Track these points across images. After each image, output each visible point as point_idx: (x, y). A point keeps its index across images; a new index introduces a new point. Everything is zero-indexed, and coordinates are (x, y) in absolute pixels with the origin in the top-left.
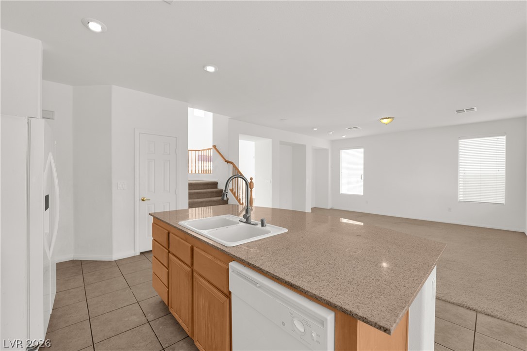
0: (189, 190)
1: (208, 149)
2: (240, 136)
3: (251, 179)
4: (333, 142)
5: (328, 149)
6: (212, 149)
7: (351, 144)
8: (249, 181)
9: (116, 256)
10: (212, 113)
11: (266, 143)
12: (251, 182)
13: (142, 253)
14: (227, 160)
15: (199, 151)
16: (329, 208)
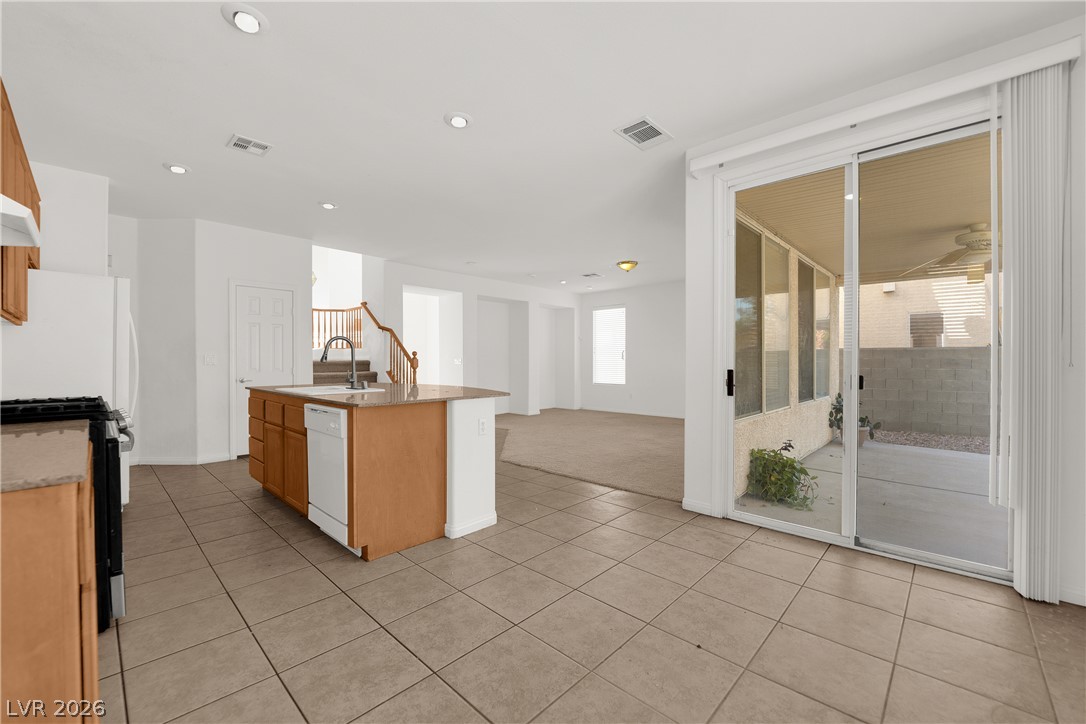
0: (314, 371)
1: (355, 309)
2: (405, 287)
3: (414, 354)
4: (583, 297)
5: (571, 310)
6: (360, 308)
7: (607, 300)
8: (412, 357)
9: (202, 458)
10: (361, 255)
11: (455, 299)
12: (415, 358)
13: (239, 457)
14: (382, 325)
15: (343, 311)
16: (576, 407)
